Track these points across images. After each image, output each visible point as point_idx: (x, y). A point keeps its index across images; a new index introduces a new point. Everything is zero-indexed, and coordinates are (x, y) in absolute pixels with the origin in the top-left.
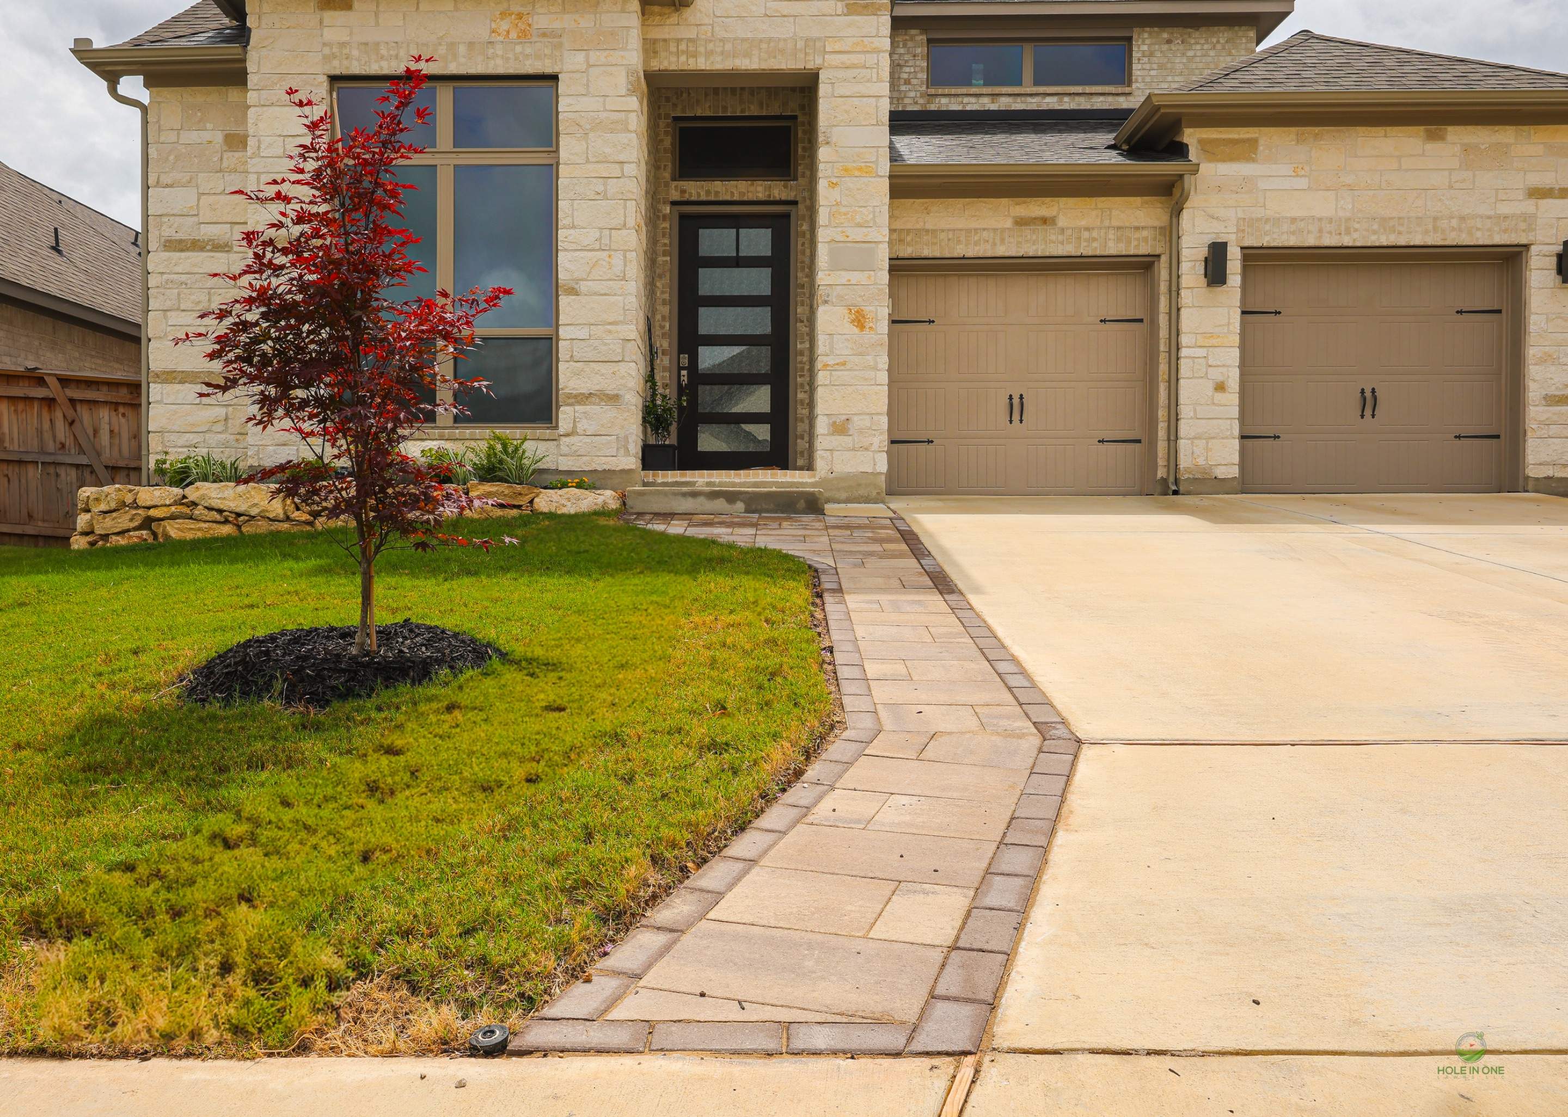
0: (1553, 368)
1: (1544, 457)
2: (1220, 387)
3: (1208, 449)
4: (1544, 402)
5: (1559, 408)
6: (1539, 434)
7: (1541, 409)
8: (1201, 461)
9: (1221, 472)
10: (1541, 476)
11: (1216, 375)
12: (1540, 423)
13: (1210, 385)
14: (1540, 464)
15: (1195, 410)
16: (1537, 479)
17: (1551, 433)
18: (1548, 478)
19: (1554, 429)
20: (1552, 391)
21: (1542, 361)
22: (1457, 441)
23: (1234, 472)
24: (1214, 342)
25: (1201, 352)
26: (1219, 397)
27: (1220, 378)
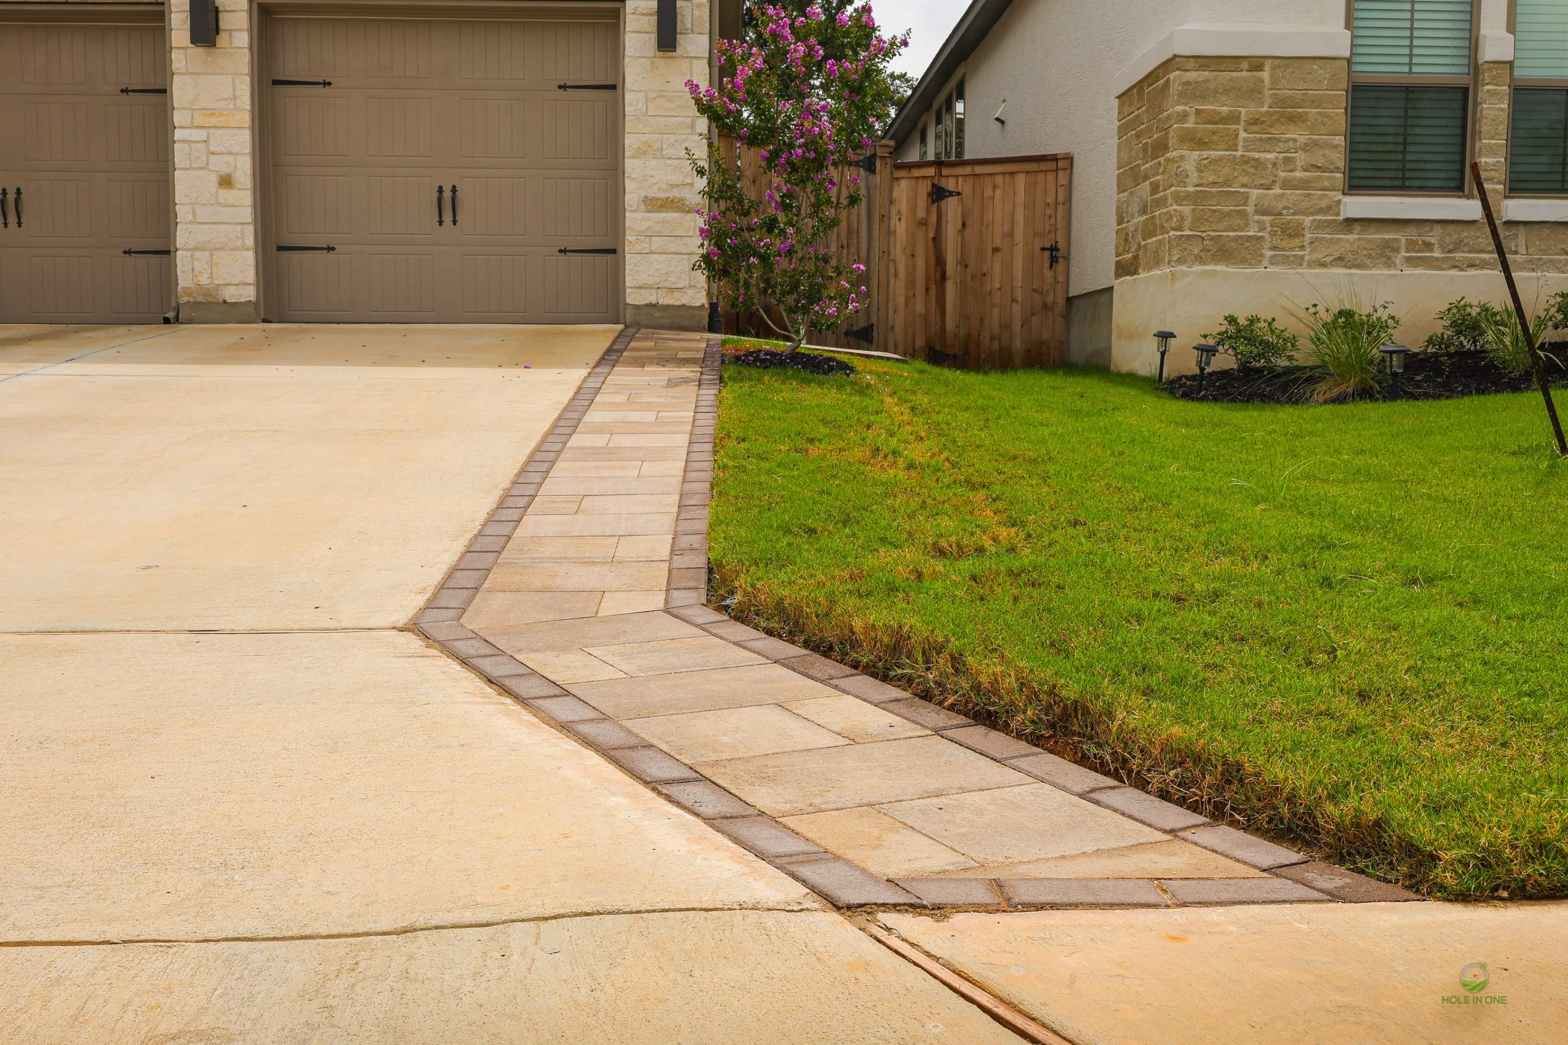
0: (654, 163)
1: (643, 279)
2: (226, 182)
3: (212, 264)
4: (643, 207)
5: (663, 215)
6: (637, 248)
7: (640, 215)
8: (204, 280)
9: (231, 294)
10: (642, 303)
11: (221, 165)
12: (640, 233)
13: (213, 179)
14: (640, 288)
15: (194, 212)
16: (636, 307)
17: (653, 248)
18: (650, 305)
19: (657, 243)
20: (654, 193)
21: (641, 153)
22: (562, 257)
23: (249, 294)
24: (214, 121)
25: (199, 135)
26: (225, 194)
27: (225, 170)
